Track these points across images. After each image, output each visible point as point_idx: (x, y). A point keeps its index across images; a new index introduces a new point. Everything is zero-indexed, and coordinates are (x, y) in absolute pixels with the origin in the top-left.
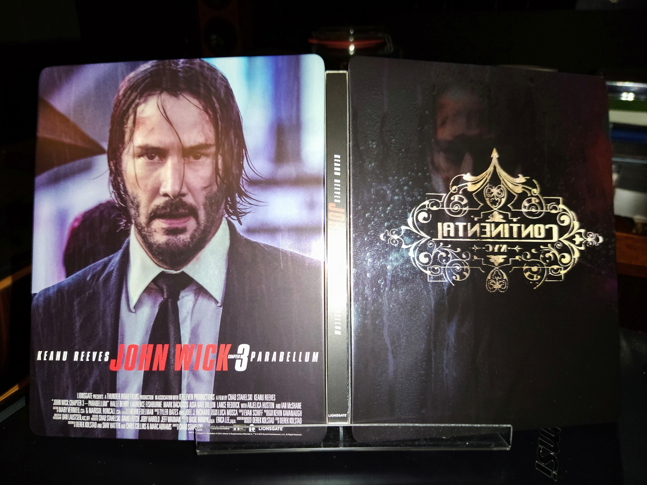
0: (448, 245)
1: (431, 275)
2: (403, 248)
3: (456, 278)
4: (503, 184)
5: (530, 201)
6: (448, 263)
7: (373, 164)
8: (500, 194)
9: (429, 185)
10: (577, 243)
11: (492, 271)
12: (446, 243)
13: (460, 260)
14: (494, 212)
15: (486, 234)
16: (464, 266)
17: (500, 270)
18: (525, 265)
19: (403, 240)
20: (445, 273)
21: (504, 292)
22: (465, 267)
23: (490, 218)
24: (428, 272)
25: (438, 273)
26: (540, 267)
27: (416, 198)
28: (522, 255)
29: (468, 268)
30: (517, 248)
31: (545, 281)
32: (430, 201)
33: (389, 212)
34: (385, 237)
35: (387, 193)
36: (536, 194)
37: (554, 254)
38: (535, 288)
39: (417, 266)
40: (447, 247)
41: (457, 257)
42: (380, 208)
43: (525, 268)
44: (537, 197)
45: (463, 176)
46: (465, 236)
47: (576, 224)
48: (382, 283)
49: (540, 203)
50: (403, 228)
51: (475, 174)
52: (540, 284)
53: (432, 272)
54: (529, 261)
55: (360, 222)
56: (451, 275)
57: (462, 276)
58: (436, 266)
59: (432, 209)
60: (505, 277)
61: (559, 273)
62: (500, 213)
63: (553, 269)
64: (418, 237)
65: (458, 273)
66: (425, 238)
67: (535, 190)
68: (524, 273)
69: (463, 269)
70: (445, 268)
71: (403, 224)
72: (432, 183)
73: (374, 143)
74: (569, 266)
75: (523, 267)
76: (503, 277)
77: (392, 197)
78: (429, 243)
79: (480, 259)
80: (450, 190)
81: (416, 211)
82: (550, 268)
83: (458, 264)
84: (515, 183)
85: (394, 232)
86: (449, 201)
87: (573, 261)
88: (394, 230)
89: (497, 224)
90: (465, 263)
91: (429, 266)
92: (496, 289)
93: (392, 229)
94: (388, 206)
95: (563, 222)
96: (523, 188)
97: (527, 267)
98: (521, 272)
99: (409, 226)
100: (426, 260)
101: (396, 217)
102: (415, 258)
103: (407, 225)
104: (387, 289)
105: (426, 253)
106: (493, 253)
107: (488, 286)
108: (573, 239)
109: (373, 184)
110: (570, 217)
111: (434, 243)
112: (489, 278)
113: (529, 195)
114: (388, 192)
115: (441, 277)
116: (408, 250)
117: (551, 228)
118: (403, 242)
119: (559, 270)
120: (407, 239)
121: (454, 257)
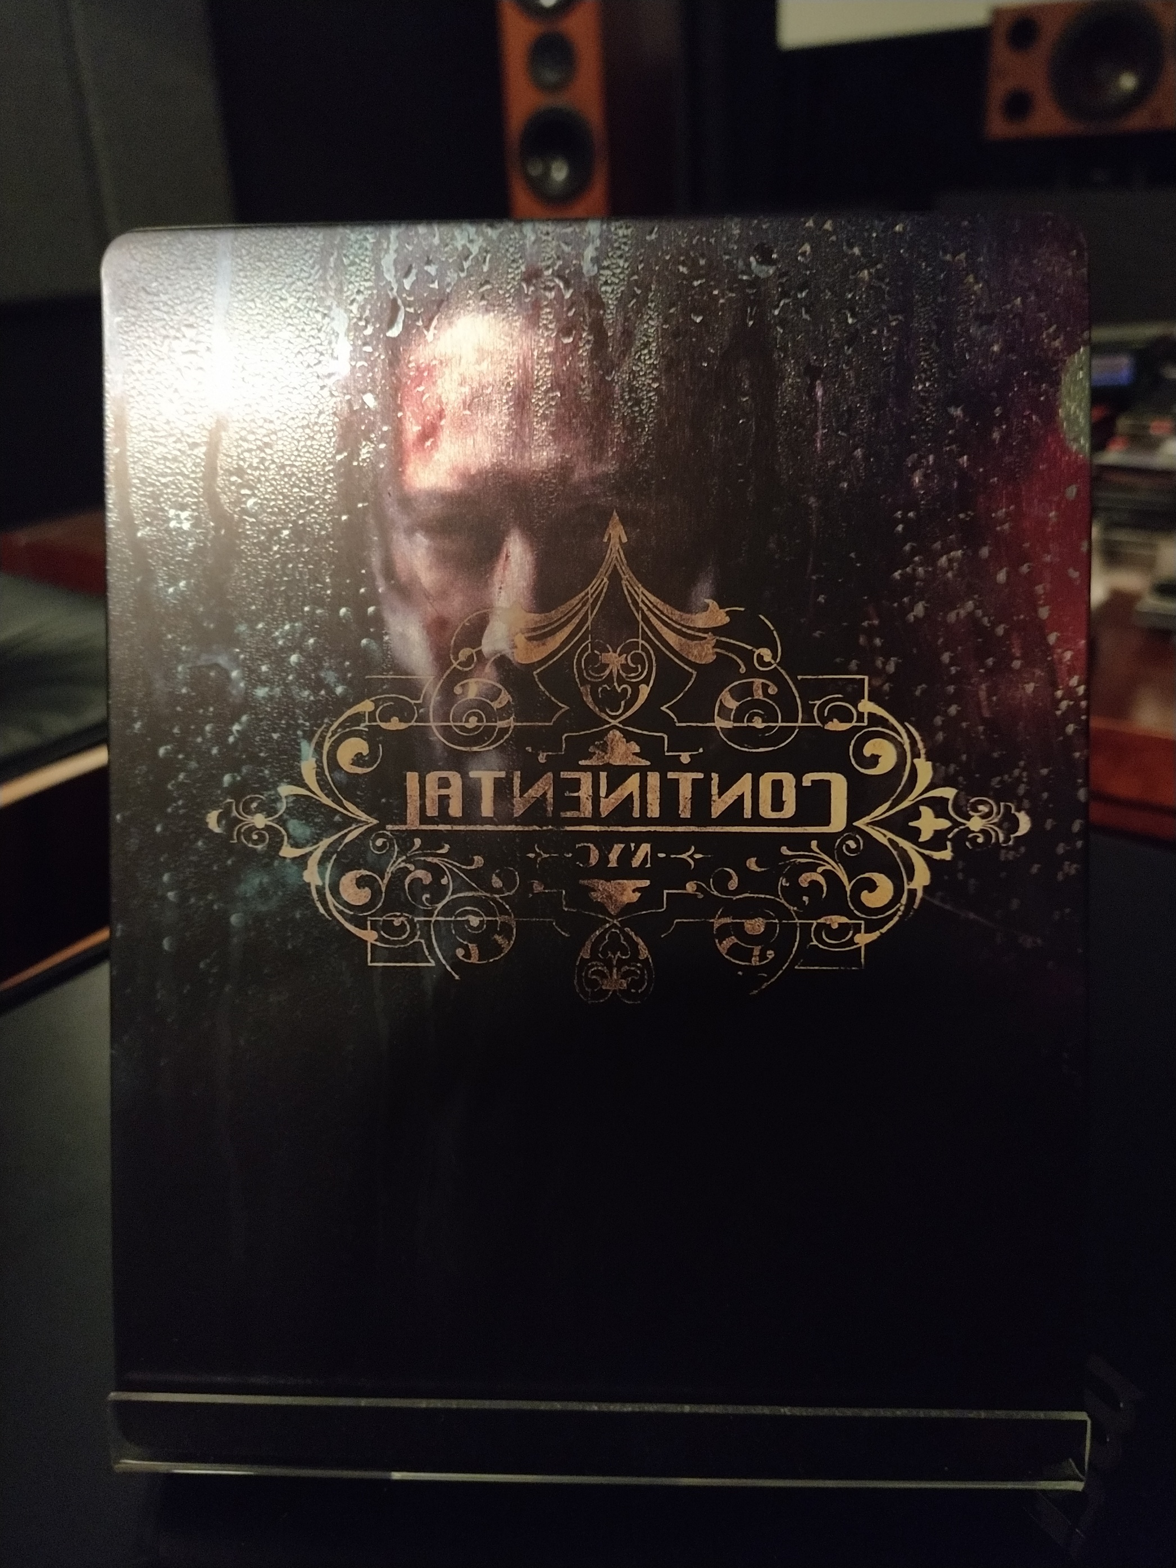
0: (442, 847)
1: (379, 944)
2: (285, 858)
3: (468, 955)
4: (646, 637)
5: (743, 691)
6: (440, 906)
7: (183, 582)
9: (376, 646)
10: (925, 836)
11: (597, 933)
12: (432, 840)
13: (481, 894)
14: (611, 732)
15: (577, 809)
16: (495, 916)
17: (627, 929)
18: (719, 913)
19: (283, 832)
20: (429, 940)
21: (637, 1002)
22: (500, 919)
23: (594, 753)
24: (369, 936)
25: (404, 937)
26: (774, 920)
27: (330, 691)
28: (711, 880)
29: (511, 921)
30: (689, 856)
31: (795, 967)
32: (377, 703)
33: (237, 740)
34: (223, 822)
36: (768, 665)
38: (755, 992)
39: (332, 916)
40: (439, 852)
41: (474, 885)
42: (207, 727)
43: (717, 923)
44: (773, 675)
46: (503, 815)
47: (926, 770)
48: (214, 971)
49: (783, 696)
50: (286, 791)
51: (541, 605)
52: (773, 980)
53: (382, 933)
54: (734, 898)
55: (138, 776)
56: (449, 946)
57: (488, 948)
58: (398, 914)
59: (385, 725)
60: (644, 953)
61: (850, 943)
62: (629, 737)
64: (337, 818)
65: (473, 939)
66: (360, 821)
67: (764, 655)
68: (717, 941)
69: (492, 924)
70: (431, 921)
71: (287, 777)
72: (386, 638)
73: (184, 515)
74: (889, 918)
75: (712, 920)
76: (636, 951)
77: (247, 689)
78: (374, 841)
79: (555, 890)
81: (329, 734)
82: (814, 923)
83: (477, 910)
84: (690, 628)
85: (254, 805)
86: (447, 697)
87: (904, 899)
88: (252, 800)
90: (500, 906)
91: (373, 915)
92: (611, 993)
93: (249, 797)
94: (236, 719)
95: (871, 762)
96: (720, 644)
97: (728, 920)
98: (704, 935)
99: (304, 786)
100: (362, 896)
101: (262, 754)
102: (323, 888)
103: (298, 780)
104: (228, 988)
105: (364, 872)
106: (605, 873)
107: (580, 983)
108: (911, 824)
109: (183, 647)
110: (900, 744)
111: (390, 840)
112: (587, 957)
113: (743, 670)
114: (235, 673)
115: (413, 953)
116: (301, 862)
117: (822, 785)
118: (285, 838)
119: (850, 932)
120: (297, 827)
121: (462, 886)
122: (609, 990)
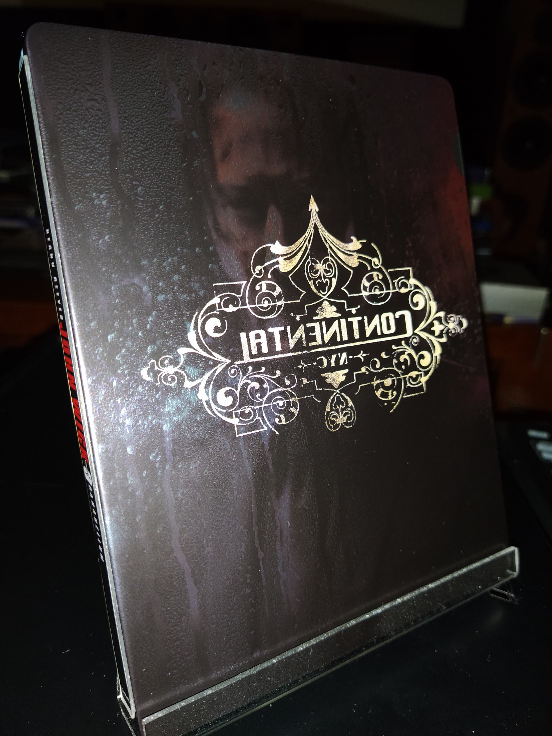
0: (261, 369)
1: (240, 424)
2: (187, 388)
3: (280, 421)
4: (332, 256)
5: (370, 278)
6: (264, 399)
7: (107, 237)
8: (330, 271)
9: (215, 268)
10: (437, 333)
11: (331, 398)
12: (257, 366)
13: (282, 389)
14: (324, 302)
15: (316, 341)
16: (289, 399)
17: (343, 394)
18: (375, 379)
19: (185, 374)
20: (262, 417)
21: (352, 426)
22: (292, 400)
23: (319, 313)
24: (235, 421)
25: (251, 418)
26: (395, 378)
27: (197, 294)
28: (370, 365)
29: (296, 400)
30: (361, 355)
31: (404, 397)
32: (221, 298)
33: (151, 326)
34: (151, 374)
35: (142, 291)
36: (377, 265)
37: (409, 355)
38: (392, 411)
39: (215, 414)
40: (260, 372)
41: (278, 385)
42: (134, 321)
43: (375, 383)
44: (380, 270)
45: (270, 247)
46: (286, 349)
47: (433, 305)
48: (159, 459)
49: (384, 279)
50: (182, 351)
51: (287, 242)
52: (397, 404)
53: (241, 418)
54: (380, 371)
55: (98, 354)
56: (271, 418)
57: (289, 415)
58: (247, 407)
59: (226, 310)
60: (351, 403)
61: (420, 382)
62: (332, 303)
63: (411, 377)
64: (211, 362)
65: (281, 412)
66: (222, 362)
67: (375, 260)
68: (376, 392)
69: (288, 403)
70: (261, 408)
71: (182, 343)
72: (220, 263)
73: (102, 196)
74: (430, 369)
75: (373, 383)
76: (347, 404)
77: (153, 296)
78: (230, 371)
79: (312, 381)
80: (253, 273)
81: (200, 317)
82: (407, 376)
83: (281, 397)
84: (347, 250)
85: (166, 362)
86: (253, 292)
87: (434, 361)
88: (165, 359)
89: (330, 322)
90: (291, 393)
91: (235, 410)
92: (340, 425)
93: (162, 357)
94: (149, 314)
95: (416, 304)
96: (359, 257)
97: (379, 382)
98: (371, 390)
99: (191, 347)
100: (228, 401)
101: (166, 333)
102: (209, 401)
103: (188, 345)
104: (167, 467)
105: (228, 388)
106: (330, 369)
107: (328, 423)
108: (432, 329)
109: (113, 276)
110: (424, 296)
111: (237, 369)
112: (329, 410)
113: (369, 269)
114: (145, 288)
115: (256, 425)
116: (196, 389)
117: (402, 317)
118: (186, 377)
119: (419, 378)
120: (191, 370)
121: (273, 387)
122: (339, 424)
